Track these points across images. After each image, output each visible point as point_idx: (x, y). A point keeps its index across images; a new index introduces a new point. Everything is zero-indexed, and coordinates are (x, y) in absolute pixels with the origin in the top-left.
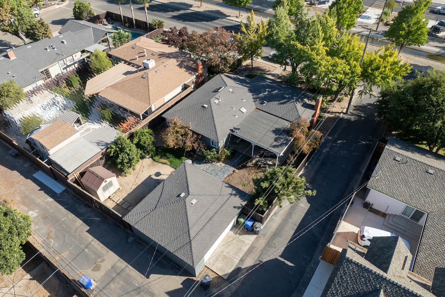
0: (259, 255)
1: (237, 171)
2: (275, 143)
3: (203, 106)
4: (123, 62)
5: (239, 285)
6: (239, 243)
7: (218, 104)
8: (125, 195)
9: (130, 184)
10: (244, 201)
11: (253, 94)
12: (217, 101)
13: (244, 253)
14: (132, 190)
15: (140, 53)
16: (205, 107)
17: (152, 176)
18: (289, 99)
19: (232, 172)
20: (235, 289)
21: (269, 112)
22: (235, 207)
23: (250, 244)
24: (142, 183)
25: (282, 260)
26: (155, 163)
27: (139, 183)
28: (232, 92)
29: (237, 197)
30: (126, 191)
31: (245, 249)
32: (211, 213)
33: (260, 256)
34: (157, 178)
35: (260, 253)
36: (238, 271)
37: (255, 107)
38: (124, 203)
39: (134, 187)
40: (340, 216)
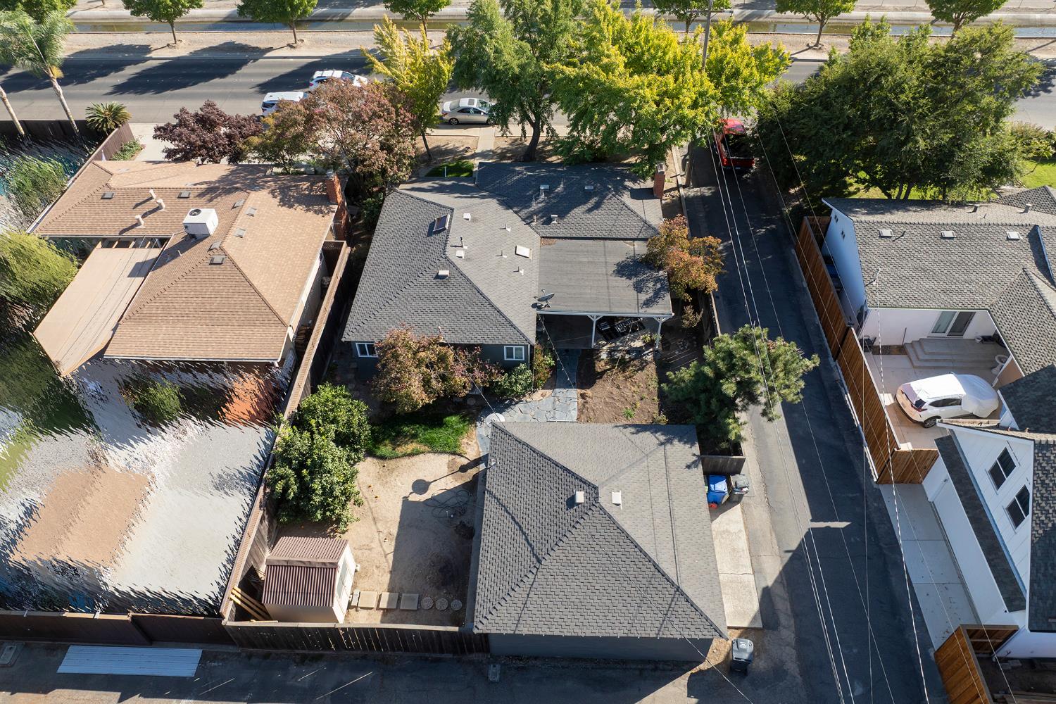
0: (775, 541)
1: (589, 392)
2: (643, 297)
3: (438, 277)
4: (100, 245)
5: (792, 622)
6: (722, 541)
7: (468, 259)
8: (386, 578)
9: (373, 545)
10: (693, 444)
11: (516, 209)
12: (460, 253)
13: (747, 553)
14: (391, 557)
15: (137, 205)
16: (443, 277)
17: (410, 499)
18: (602, 195)
19: (581, 400)
20: (793, 636)
21: (574, 236)
22: (688, 467)
23: (743, 529)
24: (402, 526)
25: (822, 525)
26: (391, 464)
27: (395, 531)
28: (474, 220)
29: (676, 442)
30: (377, 567)
31: (742, 543)
32: (661, 505)
33: (779, 541)
34: (427, 496)
35: (774, 535)
36: (767, 596)
37: (537, 237)
38: (399, 599)
39: (390, 547)
40: (839, 389)
